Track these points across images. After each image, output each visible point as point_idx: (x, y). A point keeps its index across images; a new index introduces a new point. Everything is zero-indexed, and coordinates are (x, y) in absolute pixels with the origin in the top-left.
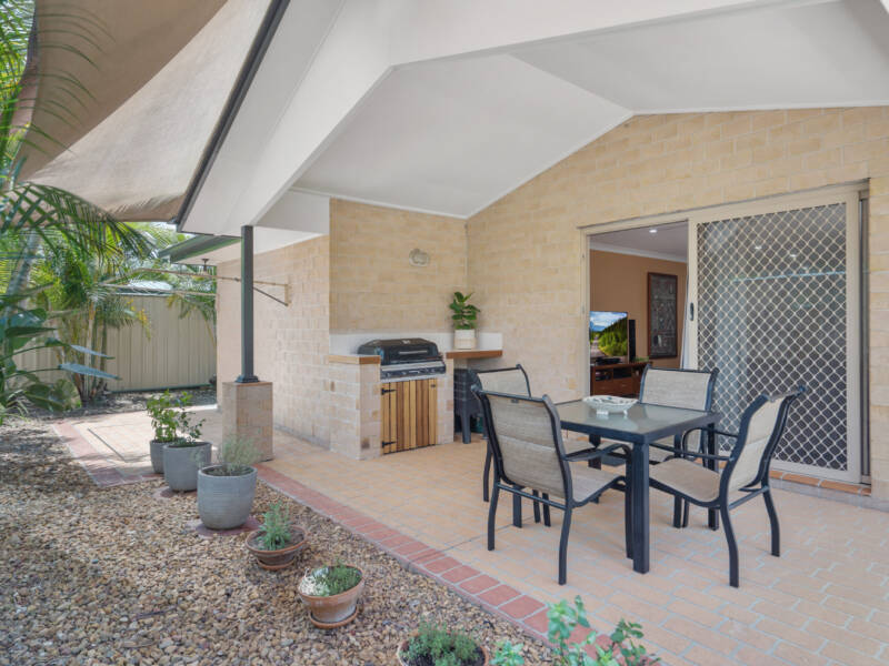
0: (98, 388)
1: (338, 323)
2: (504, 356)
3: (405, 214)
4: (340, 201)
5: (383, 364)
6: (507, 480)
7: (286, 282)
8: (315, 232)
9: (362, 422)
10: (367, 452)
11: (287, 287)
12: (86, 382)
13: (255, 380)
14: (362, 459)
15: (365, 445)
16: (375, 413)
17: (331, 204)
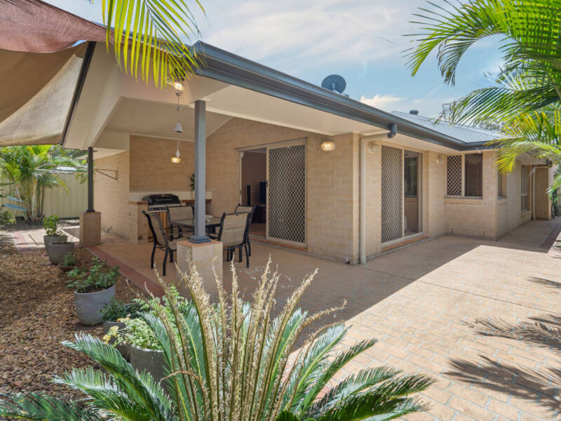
0: (39, 217)
1: (133, 187)
2: (213, 202)
3: (168, 141)
4: (135, 136)
5: (149, 204)
6: (159, 244)
7: (116, 169)
8: (123, 149)
9: (139, 229)
10: (140, 241)
11: (117, 172)
12: (33, 214)
13: (93, 211)
14: (139, 243)
15: (140, 238)
16: (145, 225)
17: (130, 137)
